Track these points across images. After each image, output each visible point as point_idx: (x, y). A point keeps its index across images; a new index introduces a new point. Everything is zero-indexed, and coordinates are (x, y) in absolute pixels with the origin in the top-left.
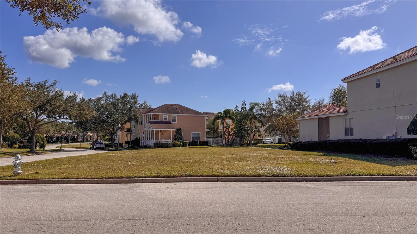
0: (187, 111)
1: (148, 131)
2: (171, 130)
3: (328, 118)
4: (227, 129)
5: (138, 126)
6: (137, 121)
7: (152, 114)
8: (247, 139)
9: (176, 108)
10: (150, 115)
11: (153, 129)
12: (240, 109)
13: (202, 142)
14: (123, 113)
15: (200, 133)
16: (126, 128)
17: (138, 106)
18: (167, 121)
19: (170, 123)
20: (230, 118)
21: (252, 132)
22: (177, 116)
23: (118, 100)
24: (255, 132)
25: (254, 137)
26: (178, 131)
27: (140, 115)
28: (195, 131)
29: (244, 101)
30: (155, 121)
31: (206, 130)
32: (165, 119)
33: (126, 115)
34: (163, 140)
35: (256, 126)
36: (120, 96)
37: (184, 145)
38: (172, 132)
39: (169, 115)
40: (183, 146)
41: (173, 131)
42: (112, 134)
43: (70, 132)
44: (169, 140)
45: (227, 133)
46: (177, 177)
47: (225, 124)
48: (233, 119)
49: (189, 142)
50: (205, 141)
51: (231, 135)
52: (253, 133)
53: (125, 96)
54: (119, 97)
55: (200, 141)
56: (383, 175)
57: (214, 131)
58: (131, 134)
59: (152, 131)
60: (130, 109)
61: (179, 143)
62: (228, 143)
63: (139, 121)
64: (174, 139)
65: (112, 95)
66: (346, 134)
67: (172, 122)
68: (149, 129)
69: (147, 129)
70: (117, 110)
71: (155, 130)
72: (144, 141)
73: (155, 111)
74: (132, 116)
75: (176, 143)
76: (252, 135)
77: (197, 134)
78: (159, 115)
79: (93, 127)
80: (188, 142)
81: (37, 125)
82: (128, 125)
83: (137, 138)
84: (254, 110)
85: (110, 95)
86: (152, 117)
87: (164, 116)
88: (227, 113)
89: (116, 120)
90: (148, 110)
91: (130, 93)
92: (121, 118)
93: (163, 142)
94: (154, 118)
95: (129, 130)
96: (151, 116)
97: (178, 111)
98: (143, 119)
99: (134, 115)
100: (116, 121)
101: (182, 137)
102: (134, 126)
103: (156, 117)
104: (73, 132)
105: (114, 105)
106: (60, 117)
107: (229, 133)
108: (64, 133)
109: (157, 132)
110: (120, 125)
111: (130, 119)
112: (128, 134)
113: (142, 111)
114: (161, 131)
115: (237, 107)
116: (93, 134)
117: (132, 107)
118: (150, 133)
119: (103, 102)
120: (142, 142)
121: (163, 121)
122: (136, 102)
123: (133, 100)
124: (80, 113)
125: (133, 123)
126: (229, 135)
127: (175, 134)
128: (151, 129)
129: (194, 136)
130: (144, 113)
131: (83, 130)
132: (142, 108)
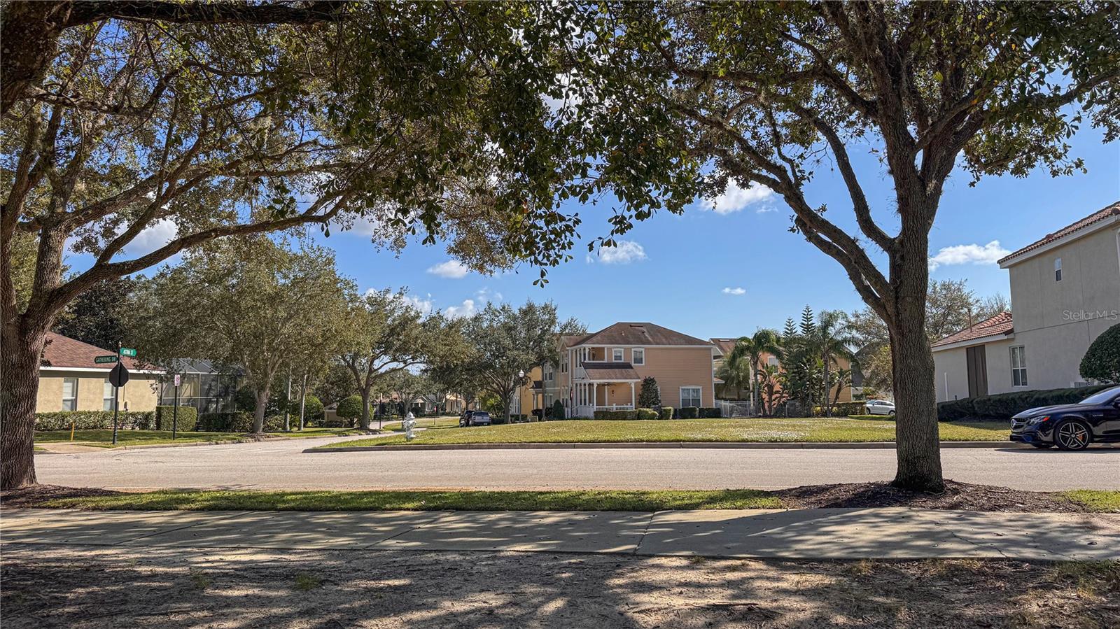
0: (666, 338)
1: (581, 385)
2: (632, 382)
3: (982, 346)
4: (765, 377)
5: (560, 376)
6: (556, 364)
7: (588, 346)
8: (820, 402)
9: (640, 331)
10: (585, 349)
11: (592, 381)
12: (799, 331)
13: (707, 409)
14: (527, 348)
15: (701, 388)
16: (533, 379)
17: (557, 329)
18: (622, 361)
19: (628, 366)
20: (772, 350)
21: (831, 384)
22: (643, 350)
23: (515, 318)
24: (840, 385)
25: (837, 397)
26: (648, 384)
27: (563, 349)
28: (690, 385)
29: (808, 308)
30: (596, 362)
31: (716, 380)
32: (617, 358)
33: (533, 350)
34: (614, 406)
35: (841, 369)
36: (520, 310)
37: (663, 415)
38: (633, 386)
39: (625, 349)
40: (661, 418)
41: (635, 383)
42: (506, 394)
43: (409, 394)
44: (629, 406)
45: (766, 388)
46: (622, 442)
47: (760, 367)
48: (779, 355)
49: (675, 410)
50: (714, 407)
51: (777, 392)
52: (836, 387)
53: (530, 310)
54: (517, 312)
55: (701, 407)
56: (950, 440)
57: (739, 383)
58: (543, 393)
59: (590, 384)
60: (541, 337)
61: (650, 411)
62: (770, 412)
63: (561, 363)
64: (640, 403)
65: (504, 308)
66: (1016, 383)
67: (633, 364)
68: (583, 382)
69: (576, 381)
70: (514, 340)
71: (596, 382)
72: (574, 409)
73: (594, 339)
74: (546, 353)
75: (644, 411)
76: (833, 391)
77: (693, 390)
78: (604, 348)
79: (466, 379)
80: (672, 410)
81: (373, 375)
82: (536, 374)
83: (557, 402)
84: (831, 331)
85: (499, 308)
86: (589, 352)
87: (614, 352)
88: (763, 341)
89: (514, 361)
90: (579, 339)
91: (539, 303)
92: (523, 357)
93: (614, 410)
94: (593, 354)
95: (538, 385)
96: (587, 351)
97: (646, 337)
98: (570, 358)
99: (550, 351)
100: (514, 364)
101: (656, 397)
102: (551, 374)
103: (596, 353)
104: (416, 393)
105: (509, 329)
106: (413, 358)
107: (771, 387)
108: (395, 395)
109: (600, 386)
110: (522, 374)
111: (541, 361)
112: (537, 393)
113: (566, 341)
114: (609, 384)
115: (789, 323)
116: (457, 397)
117: (544, 332)
118: (585, 390)
119: (485, 325)
120: (570, 410)
121: (614, 361)
122: (552, 322)
123: (547, 317)
124: (450, 349)
125: (548, 368)
126: (771, 393)
127: (640, 392)
128: (588, 381)
129: (686, 395)
130: (571, 344)
131: (446, 386)
132: (566, 334)
